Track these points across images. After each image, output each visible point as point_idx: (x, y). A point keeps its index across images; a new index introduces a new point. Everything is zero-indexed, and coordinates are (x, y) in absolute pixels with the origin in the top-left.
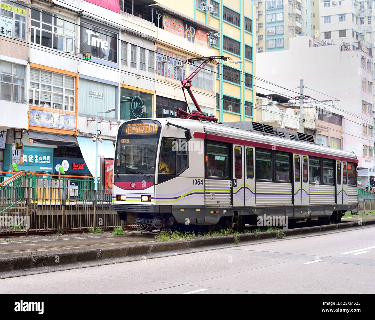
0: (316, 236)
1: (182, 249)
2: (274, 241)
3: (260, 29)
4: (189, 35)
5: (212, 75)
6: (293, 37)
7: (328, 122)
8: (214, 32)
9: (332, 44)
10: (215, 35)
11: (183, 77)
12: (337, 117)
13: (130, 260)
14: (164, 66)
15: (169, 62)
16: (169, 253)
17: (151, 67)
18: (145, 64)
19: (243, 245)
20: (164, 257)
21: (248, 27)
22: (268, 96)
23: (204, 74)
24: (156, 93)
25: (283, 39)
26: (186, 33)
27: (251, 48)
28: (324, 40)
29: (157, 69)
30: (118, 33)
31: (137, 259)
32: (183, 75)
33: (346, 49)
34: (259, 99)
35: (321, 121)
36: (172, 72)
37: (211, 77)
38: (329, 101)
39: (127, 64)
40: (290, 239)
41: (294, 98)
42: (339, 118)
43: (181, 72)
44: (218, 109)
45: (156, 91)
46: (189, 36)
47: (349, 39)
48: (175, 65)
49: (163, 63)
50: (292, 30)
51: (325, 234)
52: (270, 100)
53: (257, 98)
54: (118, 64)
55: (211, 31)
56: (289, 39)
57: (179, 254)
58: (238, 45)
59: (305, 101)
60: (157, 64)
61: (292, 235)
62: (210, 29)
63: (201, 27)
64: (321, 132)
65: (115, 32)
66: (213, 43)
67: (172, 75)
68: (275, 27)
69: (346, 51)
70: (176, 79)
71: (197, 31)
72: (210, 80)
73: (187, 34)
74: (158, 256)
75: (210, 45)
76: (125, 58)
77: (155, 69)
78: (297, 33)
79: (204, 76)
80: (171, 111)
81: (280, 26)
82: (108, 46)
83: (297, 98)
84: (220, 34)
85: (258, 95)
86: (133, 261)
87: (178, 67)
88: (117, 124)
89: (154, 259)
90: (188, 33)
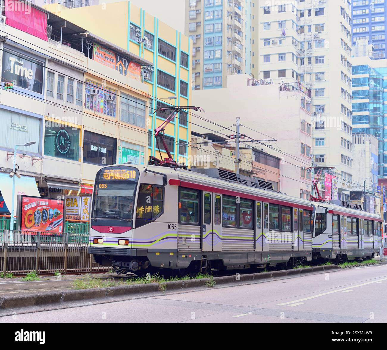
0: (249, 284)
1: (100, 297)
2: (204, 289)
3: (198, 66)
4: (121, 67)
5: (145, 111)
6: (231, 75)
7: (265, 164)
8: (148, 65)
9: (271, 83)
10: (149, 68)
11: (113, 111)
12: (274, 159)
13: (38, 310)
14: (93, 100)
15: (99, 95)
16: (84, 303)
17: (80, 100)
18: (72, 96)
19: (169, 294)
20: (77, 307)
21: (184, 62)
22: (203, 135)
23: (136, 109)
24: (83, 128)
25: (221, 77)
26: (118, 65)
27: (187, 84)
28: (263, 79)
29: (85, 102)
30: (45, 62)
31: (46, 309)
32: (113, 110)
33: (286, 89)
34: (193, 138)
35: (258, 163)
36: (102, 106)
37: (144, 112)
38: (266, 140)
39: (53, 96)
40: (221, 287)
41: (229, 137)
42: (276, 160)
43: (111, 107)
44: (150, 147)
45: (83, 126)
46: (121, 69)
47: (289, 79)
48: (105, 98)
49: (92, 96)
50: (231, 68)
51: (259, 282)
52: (205, 139)
53: (192, 137)
54: (44, 95)
55: (144, 64)
56: (227, 77)
57: (95, 303)
58: (173, 81)
59: (240, 140)
60: (86, 97)
61: (223, 284)
62: (143, 61)
63: (135, 59)
64: (257, 174)
65: (41, 61)
66: (146, 77)
67: (102, 109)
68: (213, 64)
69: (286, 91)
70: (105, 113)
71: (130, 63)
72: (142, 116)
73: (119, 67)
74: (71, 306)
75: (143, 79)
76: (51, 90)
77: (84, 102)
78: (236, 72)
79: (136, 111)
80: (100, 147)
81: (218, 63)
82: (33, 75)
83: (233, 137)
84: (155, 68)
85: (193, 133)
86: (41, 311)
87: (108, 101)
88: (40, 159)
89: (66, 309)
90: (120, 65)
